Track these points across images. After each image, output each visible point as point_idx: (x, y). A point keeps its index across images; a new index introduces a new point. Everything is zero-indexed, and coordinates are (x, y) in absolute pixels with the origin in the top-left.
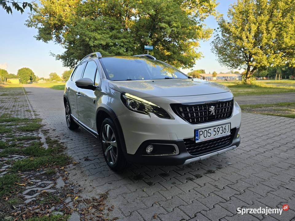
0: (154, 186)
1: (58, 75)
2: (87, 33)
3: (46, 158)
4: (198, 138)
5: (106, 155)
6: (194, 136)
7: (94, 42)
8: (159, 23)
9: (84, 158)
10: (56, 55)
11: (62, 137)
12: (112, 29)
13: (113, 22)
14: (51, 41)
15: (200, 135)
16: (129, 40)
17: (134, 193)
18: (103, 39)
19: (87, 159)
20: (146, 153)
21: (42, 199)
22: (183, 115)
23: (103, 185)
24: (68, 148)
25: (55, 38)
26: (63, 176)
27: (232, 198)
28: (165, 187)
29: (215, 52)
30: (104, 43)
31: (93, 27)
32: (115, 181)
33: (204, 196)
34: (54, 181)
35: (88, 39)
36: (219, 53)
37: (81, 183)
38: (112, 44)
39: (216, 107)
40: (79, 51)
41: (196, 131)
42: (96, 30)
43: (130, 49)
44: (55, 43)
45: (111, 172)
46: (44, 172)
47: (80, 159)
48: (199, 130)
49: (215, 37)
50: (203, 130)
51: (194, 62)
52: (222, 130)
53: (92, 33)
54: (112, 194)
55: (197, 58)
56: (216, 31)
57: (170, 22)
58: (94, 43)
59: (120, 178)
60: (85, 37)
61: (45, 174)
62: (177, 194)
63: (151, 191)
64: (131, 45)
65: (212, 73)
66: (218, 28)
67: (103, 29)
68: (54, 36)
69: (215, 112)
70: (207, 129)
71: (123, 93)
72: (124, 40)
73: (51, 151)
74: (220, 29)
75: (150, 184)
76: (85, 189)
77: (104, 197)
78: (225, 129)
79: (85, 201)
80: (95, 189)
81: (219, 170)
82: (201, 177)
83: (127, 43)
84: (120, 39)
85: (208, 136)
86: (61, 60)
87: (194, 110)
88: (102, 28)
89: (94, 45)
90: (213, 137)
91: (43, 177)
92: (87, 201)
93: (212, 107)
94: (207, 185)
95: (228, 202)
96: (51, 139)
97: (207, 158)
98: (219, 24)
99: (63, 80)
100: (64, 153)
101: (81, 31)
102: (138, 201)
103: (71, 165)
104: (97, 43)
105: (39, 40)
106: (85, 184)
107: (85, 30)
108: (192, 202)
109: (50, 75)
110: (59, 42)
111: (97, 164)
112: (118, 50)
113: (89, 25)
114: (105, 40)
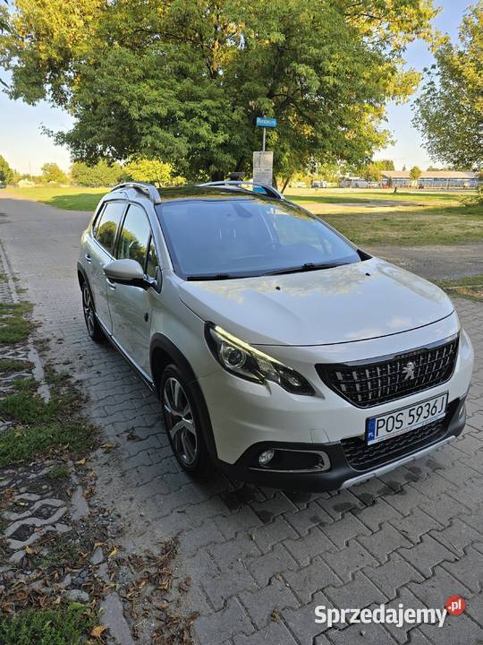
0: (273, 525)
1: (60, 169)
2: (125, 85)
3: (46, 432)
4: (374, 434)
5: (173, 436)
6: (364, 431)
7: (140, 109)
8: (294, 64)
9: (126, 432)
10: (56, 132)
11: (77, 364)
12: (182, 73)
13: (185, 58)
14: (42, 100)
15: (378, 428)
16: (221, 103)
17: (230, 545)
18: (160, 102)
19: (132, 438)
20: (259, 465)
21: (45, 553)
22: (344, 387)
23: (167, 516)
24: (92, 399)
25: (52, 92)
26: (84, 485)
27: (439, 570)
28: (297, 528)
29: (421, 127)
30: (163, 112)
31: (138, 72)
32: (191, 504)
33: (377, 559)
34: (67, 498)
35: (125, 102)
36: (430, 130)
37: (122, 508)
38: (182, 114)
40: (107, 128)
41: (370, 422)
42: (144, 78)
43: (222, 125)
44: (52, 104)
45: (184, 478)
46: (45, 471)
47: (118, 436)
48: (377, 419)
49: (424, 88)
50: (385, 418)
51: (371, 156)
52: (428, 411)
53: (135, 87)
54: (187, 544)
55: (378, 146)
56: (429, 73)
57: (320, 62)
58: (141, 112)
59: (202, 497)
60: (119, 97)
61: (46, 478)
62: (321, 552)
63: (266, 538)
64: (225, 117)
65: (409, 169)
66: (434, 67)
67: (160, 75)
68: (48, 87)
69: (415, 374)
70: (395, 415)
71: (210, 325)
72: (208, 103)
73: (55, 410)
74: (438, 70)
75: (265, 518)
76: (129, 525)
77: (170, 550)
78: (434, 406)
79: (132, 562)
80: (150, 527)
81: (412, 483)
82: (374, 502)
83: (217, 112)
84: (201, 101)
85: (397, 428)
86: (66, 145)
87: (368, 376)
88: (157, 72)
89: (140, 116)
90: (406, 428)
91: (44, 487)
92: (135, 562)
93: (410, 363)
94: (387, 527)
95: (430, 583)
96: (54, 371)
98: (436, 56)
99: (72, 180)
100: (84, 413)
101: (109, 82)
102: (240, 567)
103: (99, 452)
104: (147, 110)
105: (15, 99)
106: (131, 512)
107: (119, 78)
108: (353, 576)
109: (42, 169)
110: (61, 103)
111: (154, 450)
112: (194, 127)
113: (129, 66)
114: (166, 104)
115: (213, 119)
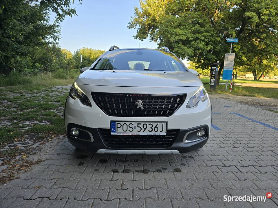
2: (170, 29)
4: (115, 129)
6: (109, 127)
7: (174, 38)
15: (117, 127)
16: (212, 34)
18: (183, 35)
22: (102, 104)
23: (54, 154)
25: (150, 36)
27: (116, 200)
31: (176, 24)
32: (65, 154)
39: (145, 102)
41: (113, 123)
42: (179, 26)
43: (211, 43)
44: (150, 40)
48: (116, 123)
50: (122, 123)
52: (151, 128)
53: (174, 29)
57: (259, 9)
60: (167, 34)
64: (213, 39)
69: (144, 107)
70: (128, 123)
72: (206, 34)
78: (156, 127)
83: (209, 37)
85: (129, 131)
87: (120, 102)
90: (135, 133)
93: (139, 100)
97: (126, 154)
104: (177, 38)
105: (137, 38)
106: (45, 151)
107: (168, 27)
110: (153, 40)
112: (197, 44)
113: (173, 22)
114: (186, 35)
115: (207, 40)
